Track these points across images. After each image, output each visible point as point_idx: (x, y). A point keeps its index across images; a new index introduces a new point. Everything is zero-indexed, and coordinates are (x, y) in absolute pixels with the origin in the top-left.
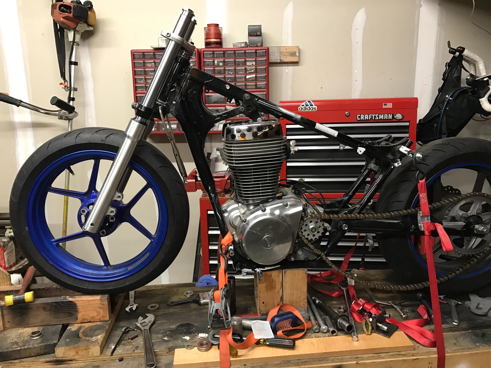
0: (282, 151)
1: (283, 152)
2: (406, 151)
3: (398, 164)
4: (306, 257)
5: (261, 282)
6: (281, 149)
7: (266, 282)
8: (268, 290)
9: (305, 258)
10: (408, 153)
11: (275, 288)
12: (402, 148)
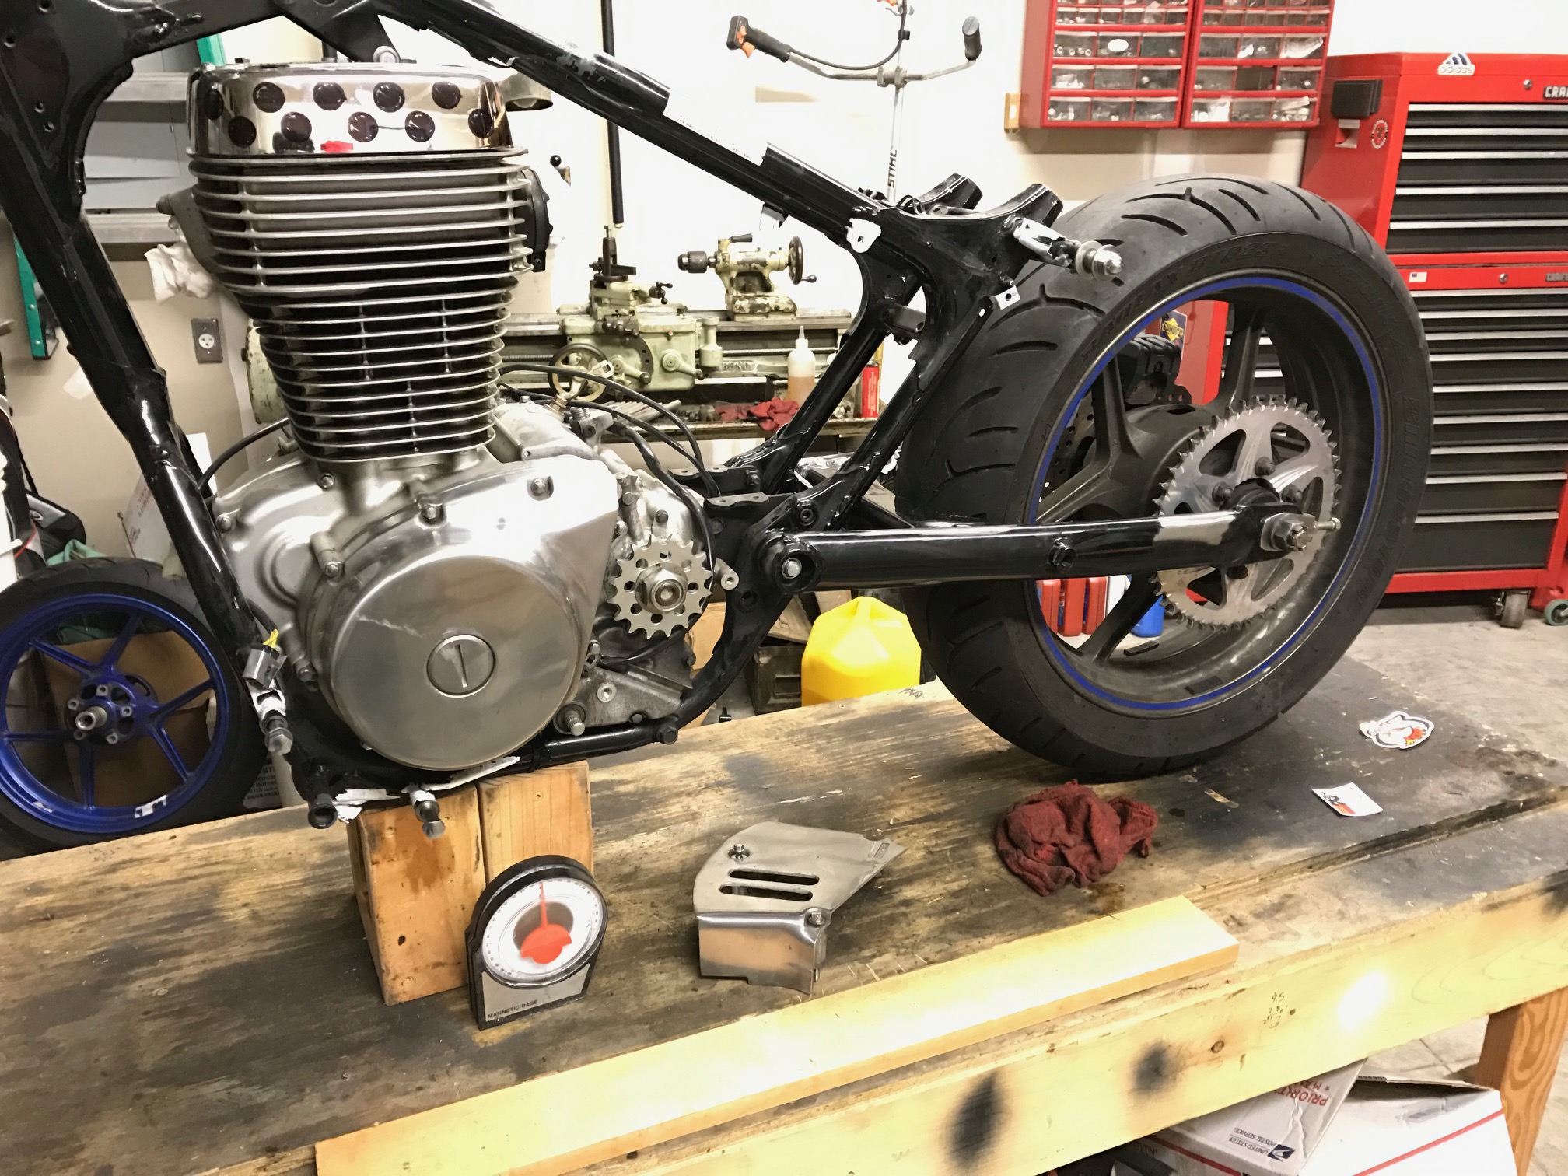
0: (511, 221)
1: (518, 229)
2: (1045, 240)
3: (1008, 297)
4: (635, 708)
5: (384, 858)
6: (503, 214)
7: (405, 851)
8: (421, 882)
9: (629, 713)
10: (1050, 251)
11: (450, 869)
12: (1027, 227)
